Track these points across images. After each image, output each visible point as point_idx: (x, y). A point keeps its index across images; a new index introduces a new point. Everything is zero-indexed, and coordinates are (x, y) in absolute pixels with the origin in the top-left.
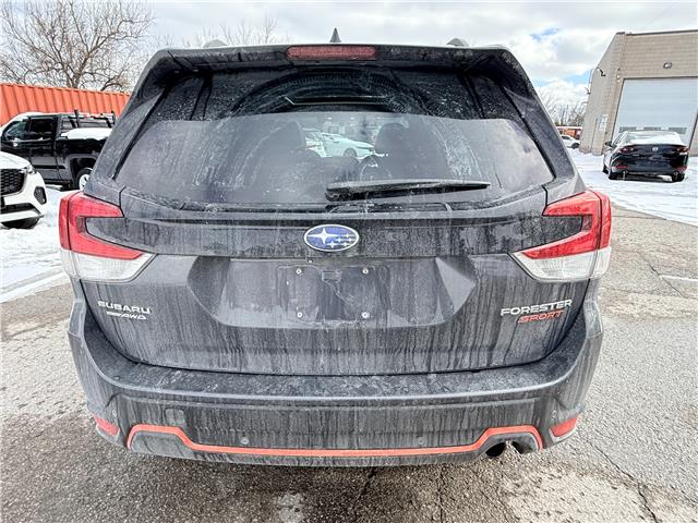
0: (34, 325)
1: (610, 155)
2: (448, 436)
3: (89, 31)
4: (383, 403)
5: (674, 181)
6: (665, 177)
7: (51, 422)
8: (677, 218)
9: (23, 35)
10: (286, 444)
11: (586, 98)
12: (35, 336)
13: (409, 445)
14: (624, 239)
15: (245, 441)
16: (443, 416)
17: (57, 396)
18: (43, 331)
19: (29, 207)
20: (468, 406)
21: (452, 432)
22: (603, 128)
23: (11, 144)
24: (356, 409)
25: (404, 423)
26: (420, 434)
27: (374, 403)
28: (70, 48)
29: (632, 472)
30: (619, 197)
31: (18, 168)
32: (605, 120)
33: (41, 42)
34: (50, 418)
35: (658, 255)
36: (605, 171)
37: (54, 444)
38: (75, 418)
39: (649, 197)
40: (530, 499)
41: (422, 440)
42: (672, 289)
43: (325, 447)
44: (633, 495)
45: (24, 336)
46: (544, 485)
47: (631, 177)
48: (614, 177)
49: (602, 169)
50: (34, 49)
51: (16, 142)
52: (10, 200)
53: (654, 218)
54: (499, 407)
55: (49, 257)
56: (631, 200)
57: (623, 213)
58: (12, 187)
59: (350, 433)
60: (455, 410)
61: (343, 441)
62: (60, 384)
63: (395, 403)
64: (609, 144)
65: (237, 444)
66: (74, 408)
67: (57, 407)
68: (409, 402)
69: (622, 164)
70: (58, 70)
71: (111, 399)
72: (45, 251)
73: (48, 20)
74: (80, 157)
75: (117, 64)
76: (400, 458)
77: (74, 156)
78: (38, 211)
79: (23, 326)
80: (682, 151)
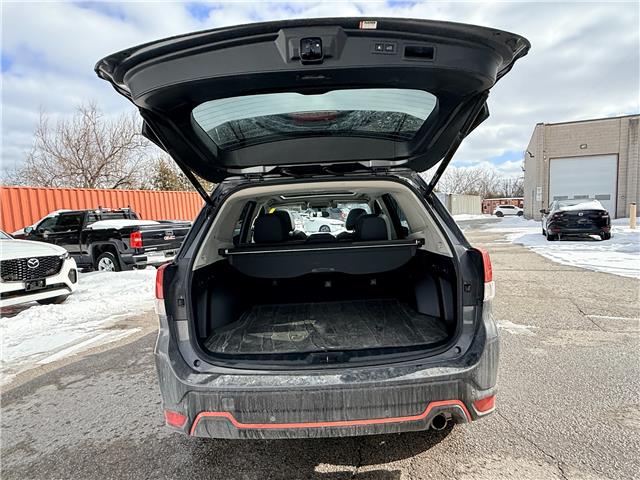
0: (82, 377)
1: (545, 219)
2: (405, 408)
3: (107, 143)
4: (361, 386)
5: (603, 239)
6: (596, 237)
7: (111, 443)
8: (602, 269)
9: (53, 149)
10: (300, 419)
11: (522, 174)
12: (84, 385)
13: (379, 416)
14: (558, 288)
15: (273, 419)
16: (400, 393)
17: (112, 425)
18: (90, 381)
19: (64, 286)
20: (414, 386)
21: (408, 404)
22: (539, 198)
23: (42, 236)
24: (343, 391)
25: (376, 398)
26: (386, 407)
27: (355, 387)
28: (91, 157)
29: (554, 455)
30: (555, 255)
31: (58, 254)
32: (540, 191)
33: (66, 153)
34: (109, 440)
35: (586, 300)
36: (544, 234)
37: (116, 457)
38: (129, 439)
39: (581, 253)
40: (477, 475)
41: (388, 412)
42: (595, 325)
43: (326, 420)
44: (554, 469)
45: (75, 385)
46: (487, 466)
47: (566, 237)
48: (551, 238)
49: (541, 232)
50: (62, 160)
51: (45, 235)
52: (50, 281)
53: (584, 270)
54: (435, 386)
55: (82, 326)
56: (565, 256)
57: (558, 268)
58: (52, 270)
59: (341, 409)
60: (406, 389)
61: (336, 415)
62: (111, 417)
63: (368, 386)
64: (543, 211)
65: (267, 421)
66: (126, 433)
67: (113, 433)
68: (377, 385)
69: (556, 228)
70: (78, 174)
71: (185, 395)
72: (78, 321)
73: (74, 138)
74: (100, 244)
75: (128, 166)
76: (375, 427)
77: (95, 244)
78: (70, 290)
79: (73, 378)
80: (603, 214)
